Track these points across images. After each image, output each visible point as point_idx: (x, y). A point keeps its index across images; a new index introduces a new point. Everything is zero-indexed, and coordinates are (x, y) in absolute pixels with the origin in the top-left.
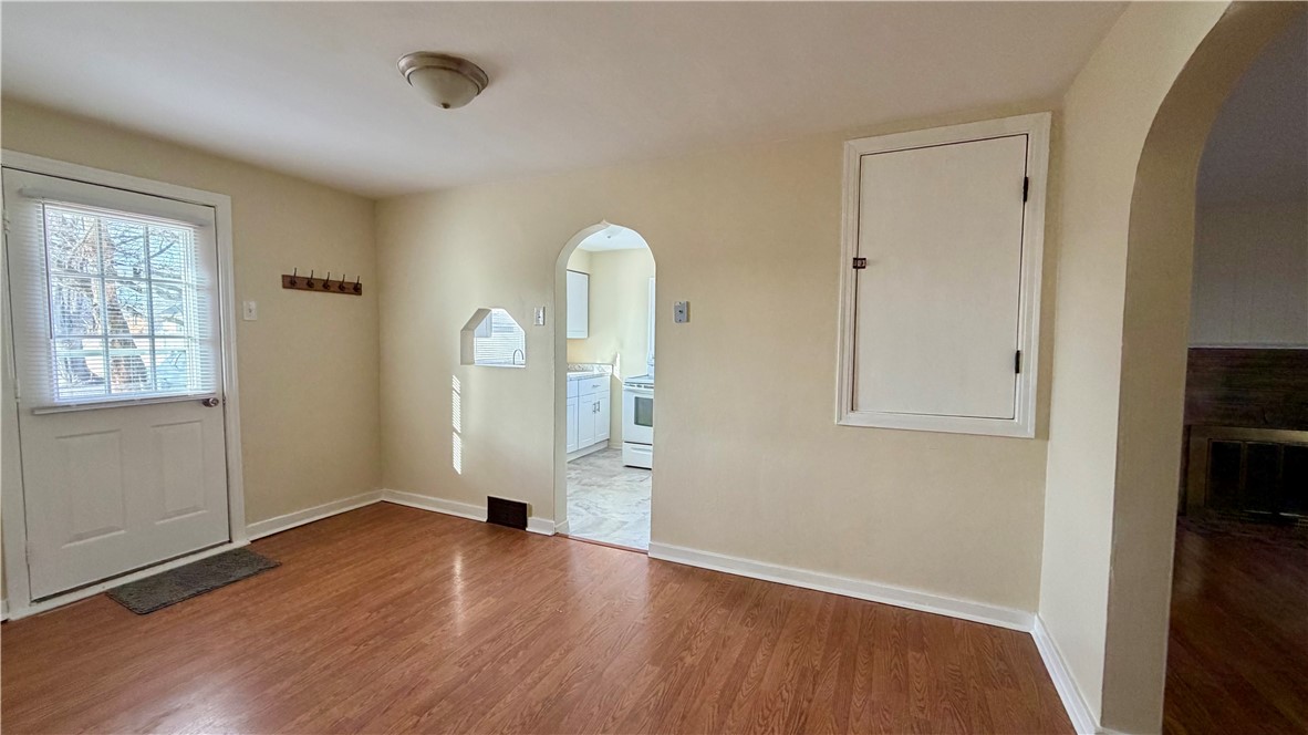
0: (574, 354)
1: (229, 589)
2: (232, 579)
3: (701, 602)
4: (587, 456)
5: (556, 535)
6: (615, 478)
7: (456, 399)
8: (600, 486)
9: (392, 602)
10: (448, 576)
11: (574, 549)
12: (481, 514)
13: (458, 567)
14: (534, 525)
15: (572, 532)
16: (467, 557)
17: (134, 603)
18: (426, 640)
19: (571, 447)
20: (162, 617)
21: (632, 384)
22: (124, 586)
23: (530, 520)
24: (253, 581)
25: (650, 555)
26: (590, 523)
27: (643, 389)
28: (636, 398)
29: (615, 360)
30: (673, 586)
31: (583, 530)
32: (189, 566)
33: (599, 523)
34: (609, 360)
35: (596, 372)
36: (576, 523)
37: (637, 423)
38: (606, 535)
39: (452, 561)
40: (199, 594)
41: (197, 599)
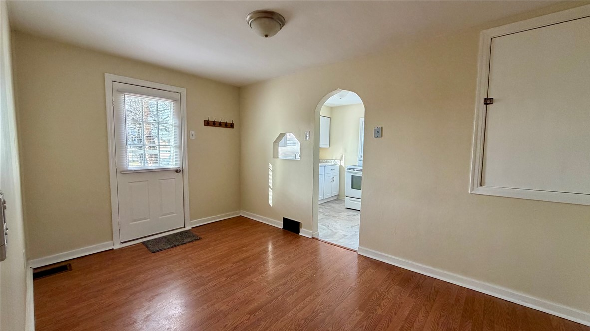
0: (322, 155)
1: (183, 246)
2: (184, 242)
3: (386, 281)
4: (328, 202)
5: (313, 238)
6: (342, 214)
7: (270, 173)
8: (334, 217)
9: (242, 260)
10: (265, 251)
11: (321, 246)
12: (280, 225)
13: (270, 248)
14: (303, 232)
15: (320, 238)
16: (273, 244)
17: (151, 248)
18: (255, 280)
19: (321, 197)
20: (160, 255)
21: (350, 169)
22: (149, 241)
23: (301, 230)
24: (191, 244)
25: (358, 253)
26: (329, 234)
27: (356, 172)
28: (353, 176)
29: (342, 158)
30: (370, 271)
31: (326, 237)
32: (170, 235)
33: (333, 234)
34: (339, 158)
35: (333, 163)
36: (322, 233)
37: (352, 188)
38: (337, 241)
39: (267, 245)
40: (173, 247)
41: (172, 249)
